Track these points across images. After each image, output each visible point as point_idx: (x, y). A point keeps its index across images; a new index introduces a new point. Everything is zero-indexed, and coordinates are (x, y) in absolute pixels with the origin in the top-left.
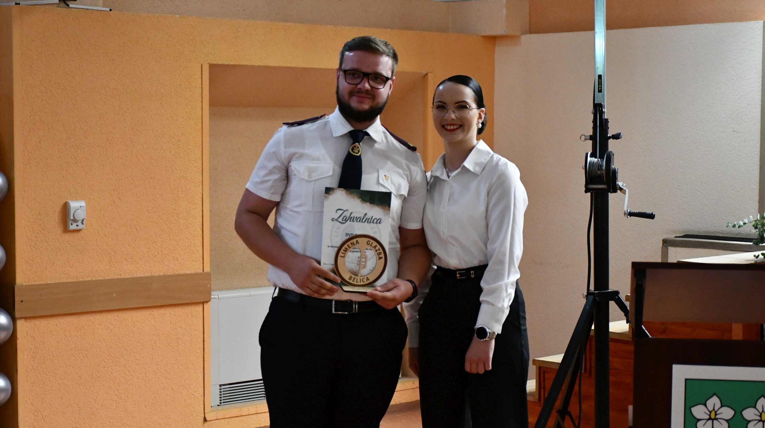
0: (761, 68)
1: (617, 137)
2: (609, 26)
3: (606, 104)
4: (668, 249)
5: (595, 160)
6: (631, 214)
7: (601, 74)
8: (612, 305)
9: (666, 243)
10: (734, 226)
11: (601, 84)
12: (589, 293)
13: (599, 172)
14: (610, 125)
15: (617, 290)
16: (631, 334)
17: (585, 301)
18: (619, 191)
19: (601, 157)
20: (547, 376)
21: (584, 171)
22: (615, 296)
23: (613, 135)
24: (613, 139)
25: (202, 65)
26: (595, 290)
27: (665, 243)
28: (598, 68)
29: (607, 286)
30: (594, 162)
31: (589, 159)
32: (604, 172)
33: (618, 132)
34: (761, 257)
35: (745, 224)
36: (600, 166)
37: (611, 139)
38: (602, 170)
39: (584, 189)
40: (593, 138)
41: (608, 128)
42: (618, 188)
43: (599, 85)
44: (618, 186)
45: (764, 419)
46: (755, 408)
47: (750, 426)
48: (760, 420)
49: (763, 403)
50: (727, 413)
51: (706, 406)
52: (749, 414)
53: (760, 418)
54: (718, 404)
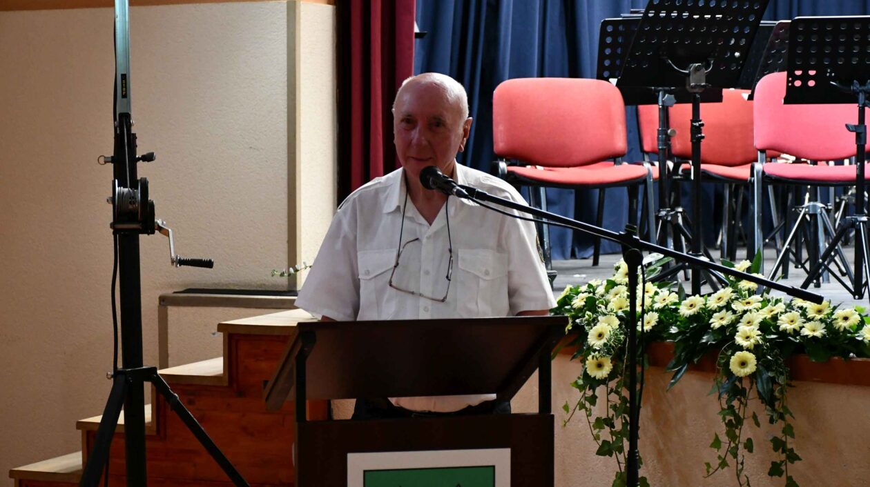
0: (286, 64)
1: (149, 158)
3: (133, 114)
4: (167, 309)
5: (126, 190)
6: (182, 263)
7: (125, 73)
9: (165, 301)
10: (282, 275)
11: (126, 87)
13: (131, 207)
14: (138, 142)
15: (154, 366)
16: (157, 424)
18: (157, 231)
19: (134, 184)
22: (151, 374)
23: (143, 156)
24: (144, 161)
26: (125, 364)
27: (163, 301)
28: (121, 65)
29: (140, 362)
30: (123, 193)
31: (117, 189)
32: (137, 206)
33: (151, 151)
36: (132, 198)
37: (141, 161)
38: (135, 203)
39: (112, 230)
40: (116, 160)
41: (137, 146)
42: (156, 228)
43: (122, 87)
44: (156, 225)
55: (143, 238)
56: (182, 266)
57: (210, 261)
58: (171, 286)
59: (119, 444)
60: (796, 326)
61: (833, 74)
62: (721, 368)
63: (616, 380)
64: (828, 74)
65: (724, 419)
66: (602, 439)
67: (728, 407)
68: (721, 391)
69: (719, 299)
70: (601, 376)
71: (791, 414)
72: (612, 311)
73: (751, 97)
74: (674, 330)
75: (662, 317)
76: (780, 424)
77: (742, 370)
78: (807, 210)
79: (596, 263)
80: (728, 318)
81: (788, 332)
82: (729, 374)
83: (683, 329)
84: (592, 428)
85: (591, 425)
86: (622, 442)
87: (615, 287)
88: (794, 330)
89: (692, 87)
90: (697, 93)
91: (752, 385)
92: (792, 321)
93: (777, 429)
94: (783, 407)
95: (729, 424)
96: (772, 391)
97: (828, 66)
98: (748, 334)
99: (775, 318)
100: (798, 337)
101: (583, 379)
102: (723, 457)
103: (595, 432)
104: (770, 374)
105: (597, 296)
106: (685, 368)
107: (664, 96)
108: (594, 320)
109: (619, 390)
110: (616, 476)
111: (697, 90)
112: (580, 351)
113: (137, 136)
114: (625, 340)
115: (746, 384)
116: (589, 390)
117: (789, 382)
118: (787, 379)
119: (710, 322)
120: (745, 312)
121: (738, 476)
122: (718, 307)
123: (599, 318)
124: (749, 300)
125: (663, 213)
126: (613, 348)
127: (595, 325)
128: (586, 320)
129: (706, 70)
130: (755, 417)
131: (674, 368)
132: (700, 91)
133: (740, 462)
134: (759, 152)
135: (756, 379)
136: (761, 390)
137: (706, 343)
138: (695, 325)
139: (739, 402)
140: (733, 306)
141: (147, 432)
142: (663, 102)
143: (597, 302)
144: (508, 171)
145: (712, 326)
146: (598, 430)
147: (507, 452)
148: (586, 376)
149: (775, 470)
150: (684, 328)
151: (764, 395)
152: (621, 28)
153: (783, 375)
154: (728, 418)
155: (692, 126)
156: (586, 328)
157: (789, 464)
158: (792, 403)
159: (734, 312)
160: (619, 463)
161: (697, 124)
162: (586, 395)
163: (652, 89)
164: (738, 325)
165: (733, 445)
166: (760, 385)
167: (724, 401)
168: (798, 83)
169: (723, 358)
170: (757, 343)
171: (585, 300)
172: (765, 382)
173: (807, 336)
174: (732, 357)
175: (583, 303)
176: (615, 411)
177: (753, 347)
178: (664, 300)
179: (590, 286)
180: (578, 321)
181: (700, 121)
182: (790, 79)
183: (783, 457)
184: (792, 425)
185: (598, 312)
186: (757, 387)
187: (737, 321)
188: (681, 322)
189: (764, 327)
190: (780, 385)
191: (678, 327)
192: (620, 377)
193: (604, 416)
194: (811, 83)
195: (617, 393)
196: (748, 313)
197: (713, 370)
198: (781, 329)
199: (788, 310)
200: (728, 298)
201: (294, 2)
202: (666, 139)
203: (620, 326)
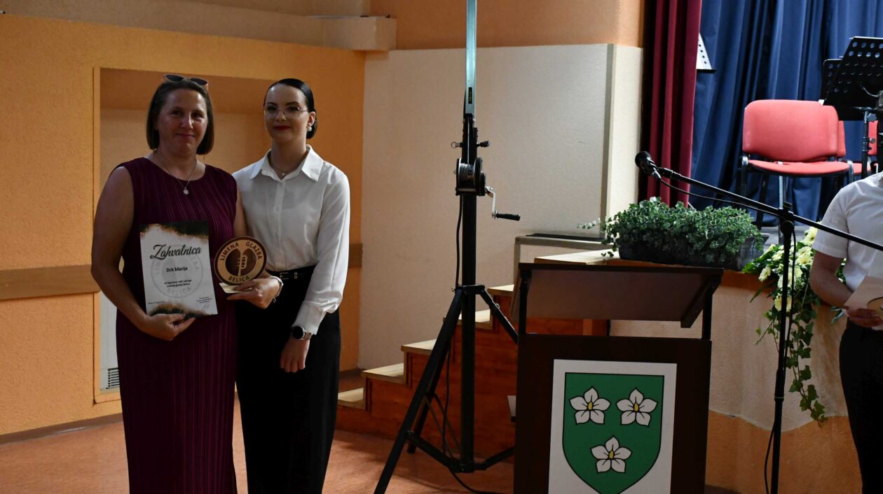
1: (485, 144)
2: (480, 44)
3: (475, 114)
4: (520, 246)
5: (466, 165)
6: (499, 216)
7: (471, 87)
8: (478, 298)
9: (519, 241)
10: (584, 227)
11: (472, 96)
12: (457, 287)
13: (468, 177)
14: (479, 133)
15: (482, 284)
16: (491, 322)
17: (453, 294)
18: (486, 195)
19: (471, 163)
20: (414, 361)
21: (455, 176)
22: (480, 290)
23: (481, 143)
24: (481, 147)
25: (93, 69)
26: (463, 284)
28: (468, 81)
29: (473, 281)
30: (464, 167)
31: (460, 164)
32: (473, 176)
33: (486, 140)
34: (608, 255)
35: (593, 225)
36: (470, 172)
38: (471, 174)
39: (456, 192)
40: (463, 145)
41: (478, 136)
42: (486, 192)
43: (469, 97)
44: (486, 190)
45: (636, 409)
46: (629, 399)
47: (624, 416)
48: (633, 411)
49: (636, 395)
50: (604, 404)
51: (584, 397)
52: (623, 405)
53: (632, 409)
54: (595, 396)
55: (479, 198)
56: (499, 218)
57: (518, 216)
58: (525, 232)
63: (797, 314)
72: (798, 265)
86: (798, 358)
87: (803, 248)
89: (880, 107)
101: (772, 312)
107: (868, 115)
110: (794, 382)
112: (774, 292)
114: (805, 286)
116: (777, 320)
126: (795, 291)
142: (867, 119)
144: (749, 164)
148: (774, 309)
152: (838, 66)
156: (779, 276)
160: (795, 374)
161: (882, 134)
162: (775, 324)
163: (860, 109)
175: (780, 258)
176: (795, 336)
180: (774, 270)
185: (788, 265)
192: (800, 313)
195: (796, 323)
201: (613, 45)
202: (868, 145)
203: (803, 275)
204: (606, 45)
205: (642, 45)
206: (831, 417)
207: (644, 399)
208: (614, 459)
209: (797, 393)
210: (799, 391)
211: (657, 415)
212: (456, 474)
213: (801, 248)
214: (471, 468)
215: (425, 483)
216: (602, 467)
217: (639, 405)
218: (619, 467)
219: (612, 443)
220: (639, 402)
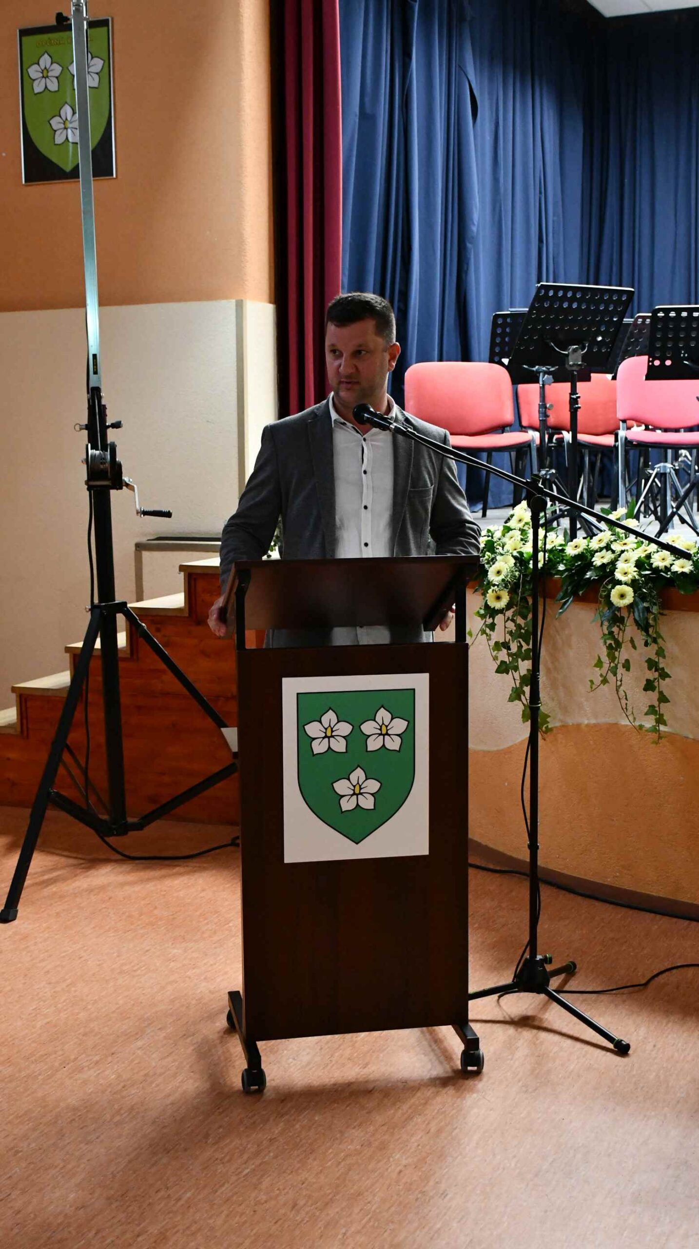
0: (235, 352)
1: (117, 425)
3: (103, 388)
4: (143, 554)
5: (97, 452)
6: (145, 513)
7: (95, 353)
8: (121, 619)
11: (96, 365)
12: (93, 607)
13: (102, 467)
14: (108, 412)
15: (124, 601)
16: (129, 648)
17: (89, 615)
18: (124, 488)
19: (105, 448)
20: (29, 704)
21: (85, 466)
22: (122, 607)
23: (112, 424)
24: (113, 428)
26: (100, 601)
27: (139, 547)
28: (92, 346)
29: (112, 597)
30: (95, 455)
31: (90, 451)
32: (107, 465)
33: (119, 420)
36: (102, 459)
37: (111, 428)
38: (105, 464)
39: (86, 487)
40: (90, 427)
41: (106, 416)
42: (124, 484)
43: (94, 365)
44: (124, 482)
45: (384, 732)
46: (374, 720)
47: (370, 741)
48: (380, 734)
49: (383, 715)
50: (345, 729)
51: (320, 722)
52: (368, 728)
53: (380, 732)
54: (334, 719)
55: (113, 492)
56: (146, 516)
57: (169, 512)
58: (146, 535)
59: (96, 665)
60: (667, 563)
61: (686, 355)
62: (603, 600)
63: (512, 610)
64: (682, 355)
65: (605, 643)
66: (500, 659)
67: (609, 632)
68: (603, 619)
69: (600, 541)
70: (499, 606)
71: (663, 640)
72: (508, 552)
73: (614, 378)
74: (561, 567)
75: (551, 556)
76: (653, 648)
77: (621, 601)
78: (659, 469)
79: (484, 515)
80: (608, 557)
81: (660, 568)
82: (610, 604)
83: (569, 567)
84: (492, 651)
85: (491, 647)
86: (517, 662)
87: (510, 532)
88: (666, 567)
89: (571, 366)
90: (575, 371)
91: (629, 614)
92: (663, 559)
93: (651, 652)
94: (656, 632)
95: (610, 647)
96: (647, 619)
97: (682, 348)
98: (626, 570)
99: (649, 557)
100: (669, 573)
101: (485, 609)
102: (604, 675)
103: (494, 653)
104: (645, 605)
105: (495, 539)
106: (571, 599)
107: (543, 377)
108: (493, 559)
109: (515, 618)
110: (512, 690)
111: (574, 368)
112: (481, 585)
113: (107, 407)
114: (520, 576)
115: (625, 614)
116: (489, 618)
117: (661, 612)
118: (659, 609)
119: (592, 560)
120: (623, 552)
121: (617, 691)
122: (600, 547)
123: (498, 558)
124: (625, 541)
125: (543, 472)
126: (509, 582)
127: (493, 564)
128: (486, 560)
129: (582, 351)
130: (632, 641)
131: (562, 599)
132: (577, 369)
133: (619, 678)
134: (621, 422)
135: (633, 609)
136: (637, 618)
137: (589, 578)
138: (580, 563)
139: (618, 629)
140: (613, 547)
141: (120, 655)
142: (543, 381)
143: (495, 544)
145: (594, 564)
146: (496, 652)
147: (426, 676)
148: (487, 607)
149: (649, 686)
150: (570, 565)
151: (639, 622)
152: (509, 320)
153: (656, 605)
154: (609, 642)
155: (571, 398)
156: (486, 566)
157: (660, 680)
158: (663, 630)
159: (613, 552)
160: (514, 679)
161: (574, 397)
162: (487, 623)
163: (533, 371)
164: (617, 563)
165: (612, 665)
166: (636, 614)
167: (605, 628)
168: (657, 363)
169: (604, 591)
170: (634, 578)
171: (485, 543)
172: (641, 611)
173: (677, 572)
174: (613, 590)
176: (512, 636)
177: (630, 581)
178: (553, 542)
179: (489, 531)
181: (577, 394)
182: (651, 359)
183: (656, 675)
184: (663, 648)
185: (496, 553)
186: (634, 615)
187: (616, 560)
188: (567, 560)
189: (640, 564)
190: (653, 614)
191: (565, 564)
192: (515, 608)
193: (502, 640)
194: (668, 363)
195: (513, 620)
196: (625, 552)
197: (595, 601)
198: (654, 566)
199: (659, 550)
200: (608, 540)
201: (242, 300)
202: (545, 412)
203: (515, 564)
204: (233, 301)
205: (273, 300)
206: (556, 727)
207: (392, 719)
208: (361, 794)
209: (517, 702)
210: (520, 699)
211: (409, 736)
212: (107, 839)
213: (508, 532)
214: (124, 829)
215: (65, 853)
216: (347, 805)
217: (387, 726)
218: (368, 803)
219: (358, 775)
220: (386, 723)
